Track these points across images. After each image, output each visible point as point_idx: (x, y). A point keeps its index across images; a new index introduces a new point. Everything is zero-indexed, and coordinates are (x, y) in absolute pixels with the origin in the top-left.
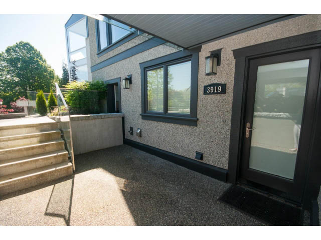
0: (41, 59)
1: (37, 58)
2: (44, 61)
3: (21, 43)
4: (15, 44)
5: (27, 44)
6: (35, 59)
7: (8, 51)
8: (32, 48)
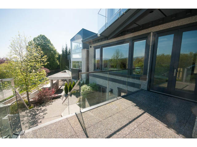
0: (50, 44)
1: (48, 43)
2: (52, 45)
3: (40, 35)
4: (38, 36)
5: (44, 36)
6: (48, 44)
7: (34, 40)
8: (46, 38)
